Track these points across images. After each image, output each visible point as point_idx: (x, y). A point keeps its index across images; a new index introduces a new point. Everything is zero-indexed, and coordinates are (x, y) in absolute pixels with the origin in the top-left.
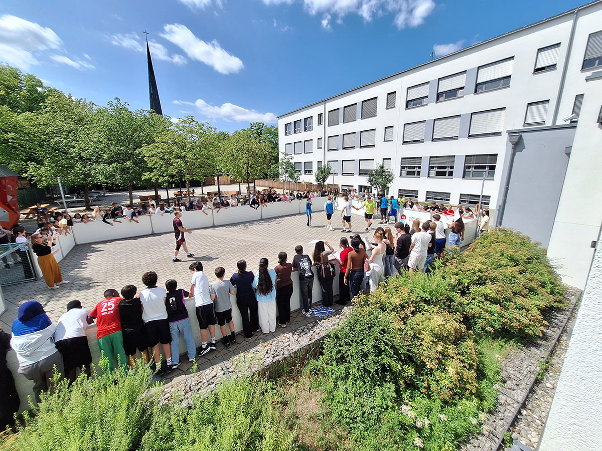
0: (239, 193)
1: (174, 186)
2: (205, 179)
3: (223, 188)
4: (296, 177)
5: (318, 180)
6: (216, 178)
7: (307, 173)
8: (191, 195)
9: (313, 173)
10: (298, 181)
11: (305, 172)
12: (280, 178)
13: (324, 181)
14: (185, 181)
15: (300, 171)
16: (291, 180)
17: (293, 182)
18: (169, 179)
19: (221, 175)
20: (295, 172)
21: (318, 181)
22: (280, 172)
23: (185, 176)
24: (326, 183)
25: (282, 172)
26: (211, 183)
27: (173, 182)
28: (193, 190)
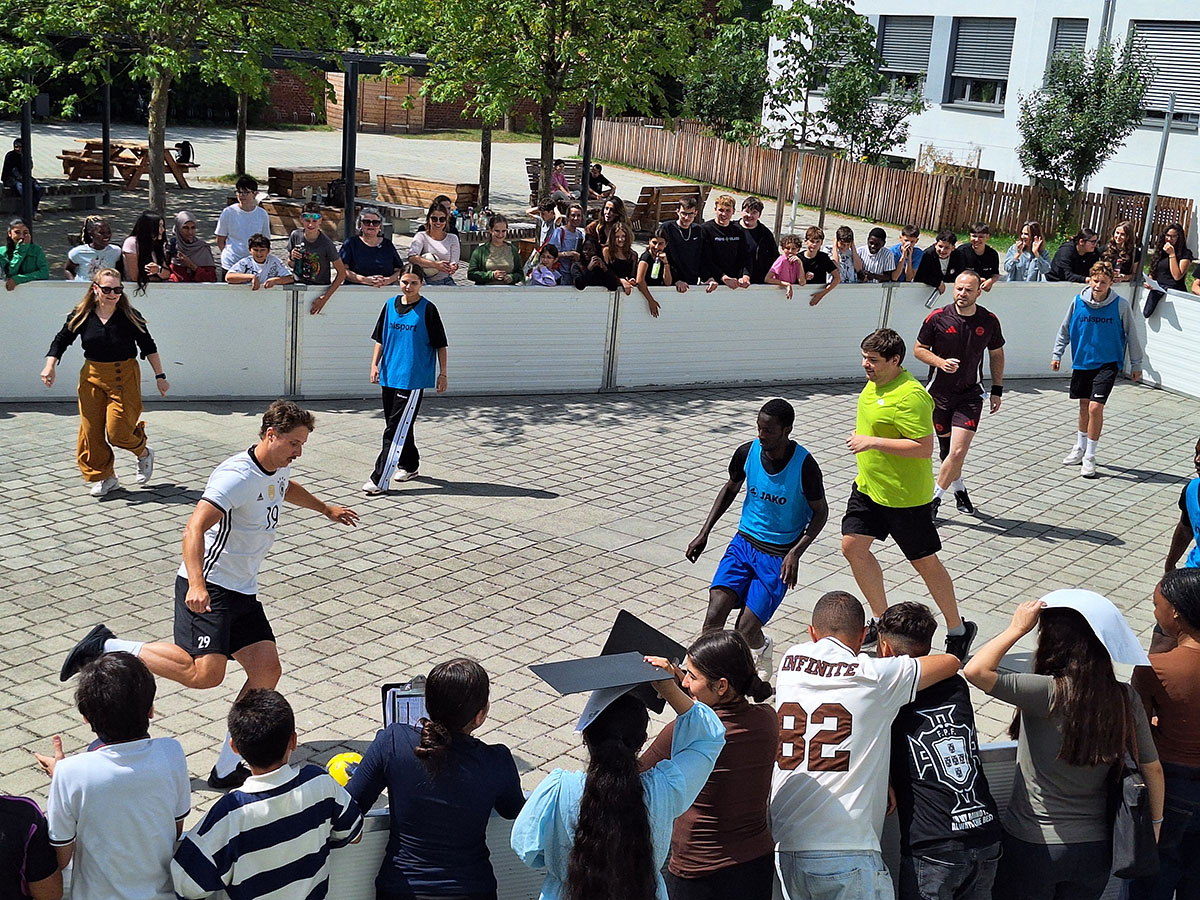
0: (474, 196)
1: (68, 110)
2: (266, 80)
3: (379, 155)
4: (878, 122)
5: (1036, 152)
6: (337, 80)
7: (966, 102)
8: (169, 178)
9: (1012, 106)
10: (896, 151)
11: (954, 91)
12: (766, 122)
13: (1085, 163)
14: (144, 86)
15: (911, 81)
16: (839, 142)
17: (857, 152)
18: (48, 60)
19: (372, 66)
20: (880, 87)
21: (1042, 163)
22: (774, 75)
23: (147, 50)
24: (1096, 184)
25: (785, 79)
26: (301, 115)
27: (70, 83)
28: (185, 149)
